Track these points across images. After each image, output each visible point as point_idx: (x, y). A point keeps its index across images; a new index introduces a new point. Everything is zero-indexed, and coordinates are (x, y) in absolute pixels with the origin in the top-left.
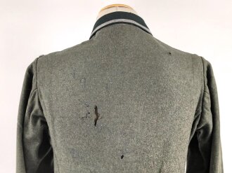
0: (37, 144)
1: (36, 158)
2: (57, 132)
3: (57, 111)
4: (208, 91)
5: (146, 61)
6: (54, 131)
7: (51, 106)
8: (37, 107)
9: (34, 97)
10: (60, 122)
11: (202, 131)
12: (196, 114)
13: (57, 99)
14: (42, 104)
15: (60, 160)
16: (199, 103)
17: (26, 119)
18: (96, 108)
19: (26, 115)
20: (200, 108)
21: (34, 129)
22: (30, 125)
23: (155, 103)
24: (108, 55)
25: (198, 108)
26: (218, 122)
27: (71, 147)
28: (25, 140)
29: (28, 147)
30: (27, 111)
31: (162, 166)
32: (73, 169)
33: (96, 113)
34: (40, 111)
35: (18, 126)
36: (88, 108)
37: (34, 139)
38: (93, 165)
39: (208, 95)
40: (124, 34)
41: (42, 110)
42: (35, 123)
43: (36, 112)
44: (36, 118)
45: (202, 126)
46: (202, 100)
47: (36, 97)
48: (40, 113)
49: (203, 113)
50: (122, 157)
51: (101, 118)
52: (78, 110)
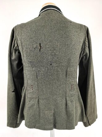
0: (17, 62)
1: (16, 68)
2: (24, 55)
3: (24, 46)
4: (87, 38)
5: (61, 24)
6: (23, 55)
7: (22, 44)
8: (16, 45)
9: (15, 41)
10: (26, 50)
11: (84, 57)
12: (82, 49)
13: (24, 41)
14: (18, 44)
15: (26, 67)
16: (83, 44)
17: (12, 51)
18: (40, 44)
19: (12, 49)
20: (84, 46)
21: (15, 55)
22: (14, 53)
23: (65, 42)
24: (45, 22)
25: (82, 46)
26: (91, 53)
27: (30, 60)
28: (12, 61)
29: (13, 63)
30: (12, 48)
31: (67, 69)
32: (31, 70)
33: (40, 46)
34: (17, 47)
35: (9, 54)
36: (37, 44)
37: (15, 60)
38: (39, 68)
39: (87, 40)
40: (52, 14)
41: (18, 47)
42: (15, 53)
43: (16, 47)
44: (16, 50)
45: (85, 54)
46: (84, 42)
47: (16, 41)
48: (17, 48)
49: (85, 48)
50: (51, 65)
51: (42, 48)
52: (33, 45)
